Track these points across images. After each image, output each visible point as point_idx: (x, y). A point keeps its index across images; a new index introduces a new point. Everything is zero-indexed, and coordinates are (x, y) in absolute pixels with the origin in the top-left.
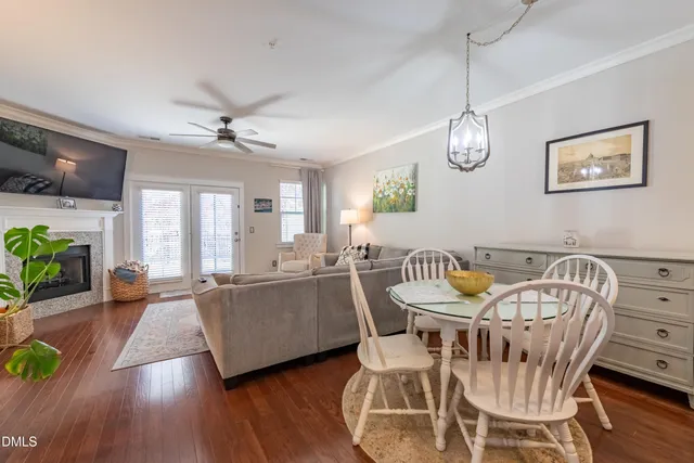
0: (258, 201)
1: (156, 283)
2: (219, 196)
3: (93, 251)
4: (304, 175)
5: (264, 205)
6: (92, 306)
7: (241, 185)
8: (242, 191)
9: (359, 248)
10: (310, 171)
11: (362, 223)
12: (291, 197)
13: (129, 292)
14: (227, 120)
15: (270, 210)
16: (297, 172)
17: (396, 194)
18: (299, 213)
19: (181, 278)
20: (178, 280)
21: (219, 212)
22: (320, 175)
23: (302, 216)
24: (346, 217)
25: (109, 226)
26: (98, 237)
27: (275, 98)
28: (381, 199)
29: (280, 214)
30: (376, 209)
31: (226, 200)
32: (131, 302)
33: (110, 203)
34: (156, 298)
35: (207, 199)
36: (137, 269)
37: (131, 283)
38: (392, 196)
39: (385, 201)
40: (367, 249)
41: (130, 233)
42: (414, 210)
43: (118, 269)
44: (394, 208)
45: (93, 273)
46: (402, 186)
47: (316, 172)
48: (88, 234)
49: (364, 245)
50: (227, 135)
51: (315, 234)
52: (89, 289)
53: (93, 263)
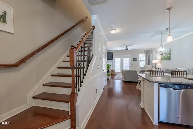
1: (117, 73)
2: (126, 58)
4: (146, 52)
5: (135, 59)
7: (131, 56)
10: (147, 51)
11: (159, 63)
12: (142, 57)
13: (113, 73)
14: (127, 47)
15: (137, 60)
16: (143, 52)
17: (166, 56)
18: (144, 61)
19: (120, 72)
21: (127, 61)
24: (154, 61)
27: (133, 44)
28: (163, 57)
29: (139, 61)
30: (162, 60)
31: (128, 59)
32: (113, 75)
33: (111, 60)
34: (117, 75)
35: (124, 59)
36: (114, 70)
38: (165, 56)
39: (164, 58)
41: (114, 65)
42: (170, 60)
43: (112, 70)
44: (166, 59)
46: (167, 54)
47: (149, 51)
50: (127, 49)
51: (148, 65)
52: (109, 72)
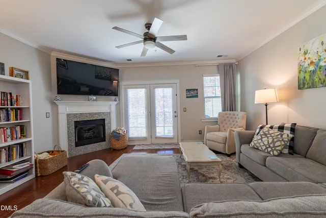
0: (188, 90)
3: (106, 122)
4: (222, 68)
5: (193, 93)
6: (106, 149)
7: (178, 81)
8: (178, 85)
9: (281, 128)
10: (225, 65)
12: (212, 86)
13: (117, 145)
14: (149, 26)
15: (197, 96)
16: (216, 68)
18: (218, 97)
19: (146, 138)
20: (144, 139)
21: (165, 97)
22: (235, 67)
23: (220, 99)
25: (113, 109)
26: (108, 115)
29: (204, 98)
31: (169, 92)
32: (118, 150)
33: (113, 98)
35: (159, 92)
36: (121, 133)
37: (118, 140)
40: (293, 130)
43: (113, 132)
45: (106, 133)
47: (231, 65)
48: (103, 113)
49: (288, 125)
52: (105, 141)
53: (106, 128)
